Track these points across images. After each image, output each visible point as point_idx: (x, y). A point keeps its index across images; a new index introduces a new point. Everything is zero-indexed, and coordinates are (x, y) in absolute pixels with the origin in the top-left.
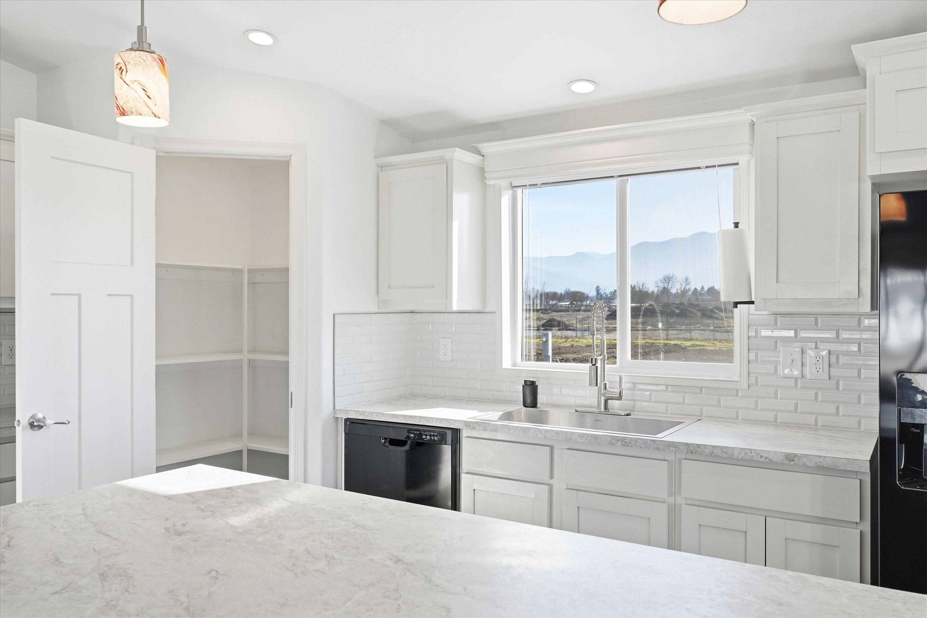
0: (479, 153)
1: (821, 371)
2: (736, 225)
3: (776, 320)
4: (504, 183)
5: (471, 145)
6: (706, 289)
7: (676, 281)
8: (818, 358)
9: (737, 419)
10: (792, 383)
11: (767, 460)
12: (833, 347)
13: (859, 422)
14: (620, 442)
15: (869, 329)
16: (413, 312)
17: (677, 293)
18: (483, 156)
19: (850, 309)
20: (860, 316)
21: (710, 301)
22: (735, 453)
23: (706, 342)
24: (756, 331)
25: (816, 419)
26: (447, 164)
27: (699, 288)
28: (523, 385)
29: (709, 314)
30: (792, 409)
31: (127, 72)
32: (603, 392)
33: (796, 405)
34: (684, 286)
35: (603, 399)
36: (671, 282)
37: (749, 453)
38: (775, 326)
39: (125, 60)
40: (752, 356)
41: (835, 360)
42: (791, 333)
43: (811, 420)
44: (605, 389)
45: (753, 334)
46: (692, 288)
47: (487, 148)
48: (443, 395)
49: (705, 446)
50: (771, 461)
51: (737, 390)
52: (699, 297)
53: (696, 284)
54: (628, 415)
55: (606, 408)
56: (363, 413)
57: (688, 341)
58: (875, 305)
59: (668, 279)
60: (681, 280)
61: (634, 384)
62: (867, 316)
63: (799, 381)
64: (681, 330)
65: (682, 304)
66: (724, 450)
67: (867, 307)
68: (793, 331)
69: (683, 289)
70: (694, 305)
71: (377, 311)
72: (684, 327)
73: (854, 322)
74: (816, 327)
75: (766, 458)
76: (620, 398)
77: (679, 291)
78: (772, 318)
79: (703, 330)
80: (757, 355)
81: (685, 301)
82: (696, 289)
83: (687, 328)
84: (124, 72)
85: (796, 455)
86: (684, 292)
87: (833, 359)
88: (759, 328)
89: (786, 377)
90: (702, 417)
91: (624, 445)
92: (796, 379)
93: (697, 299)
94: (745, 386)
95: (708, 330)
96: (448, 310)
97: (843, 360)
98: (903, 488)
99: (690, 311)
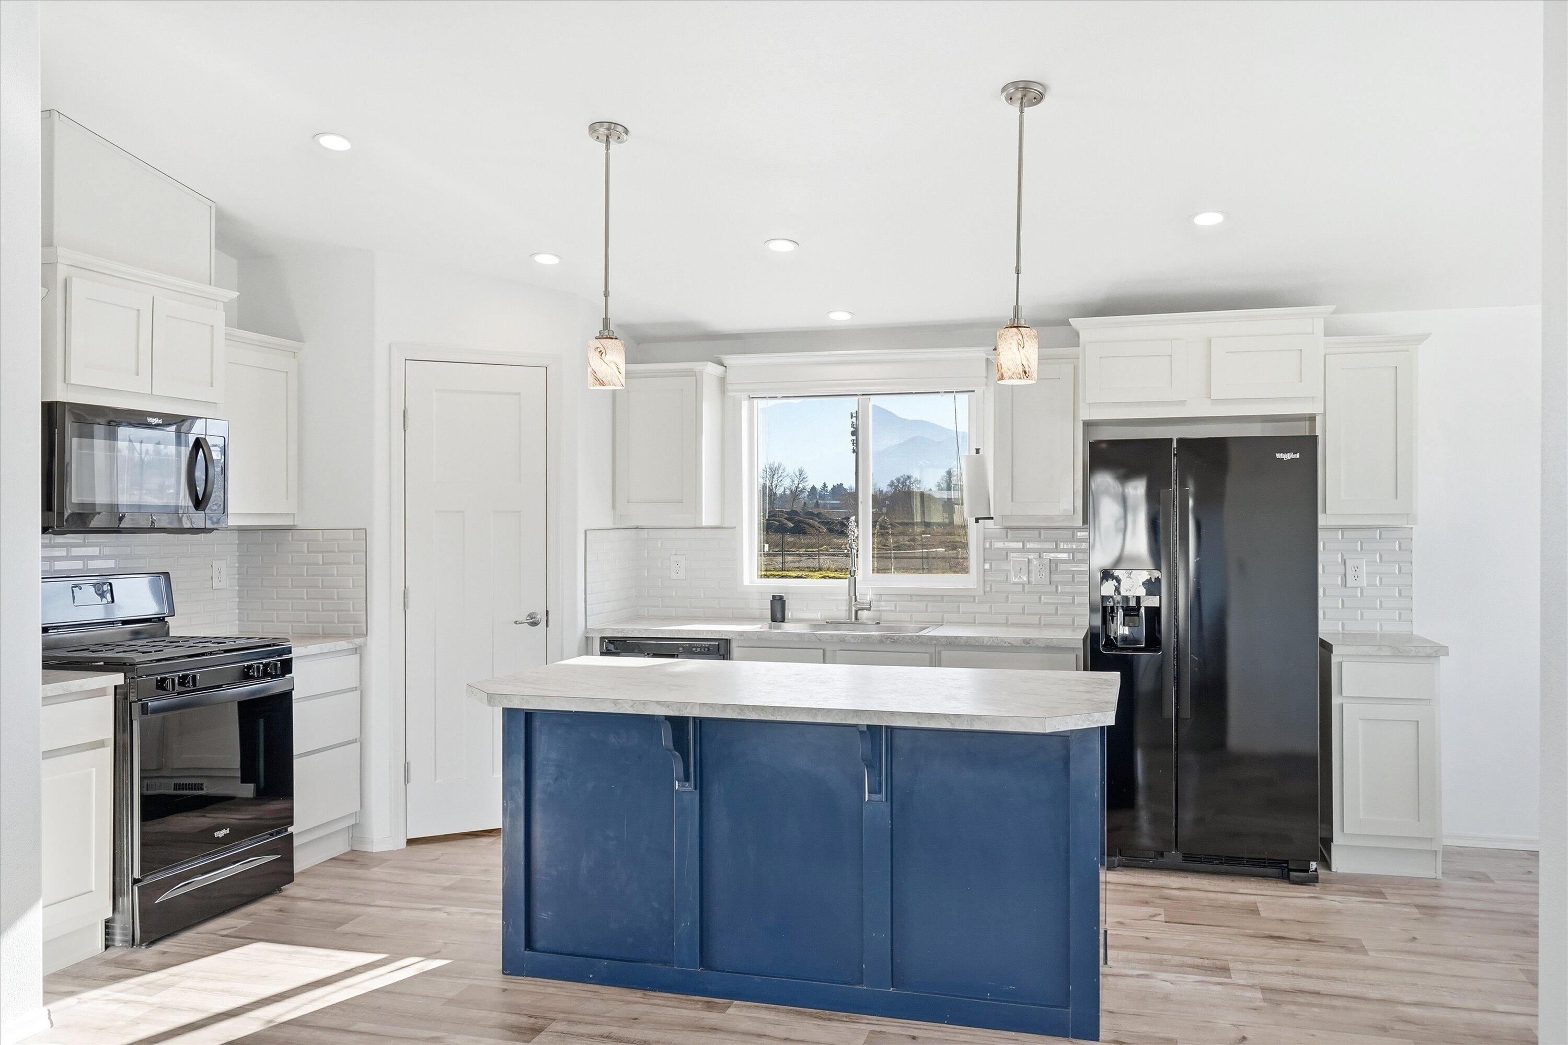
0: (722, 364)
1: (1043, 577)
2: (978, 451)
3: (1007, 533)
4: (745, 396)
5: (715, 356)
6: (829, 489)
7: (785, 474)
8: (1041, 567)
9: (975, 622)
10: (1020, 588)
11: (1009, 645)
12: (1052, 555)
13: (1073, 620)
14: (889, 639)
15: (1082, 540)
16: (637, 528)
17: (784, 495)
18: (726, 367)
19: (1066, 524)
20: (1074, 529)
21: (834, 507)
22: (985, 641)
23: (843, 573)
24: (991, 543)
25: (1040, 619)
26: (696, 376)
27: (819, 487)
28: (771, 601)
29: (838, 528)
30: (1021, 611)
31: (606, 354)
32: (853, 603)
33: (1024, 608)
34: (796, 482)
35: (853, 609)
36: (776, 477)
37: (996, 640)
38: (1006, 538)
39: (605, 345)
40: (987, 566)
41: (1055, 566)
42: (1020, 545)
43: (1035, 620)
44: (856, 601)
45: (987, 545)
46: (809, 488)
47: (729, 360)
48: (674, 615)
49: (961, 637)
50: (1012, 646)
51: (974, 597)
52: (819, 501)
53: (815, 480)
54: (878, 623)
55: (856, 619)
56: (623, 630)
57: (815, 571)
58: (1085, 521)
59: (773, 472)
60: (791, 474)
61: (881, 595)
62: (1079, 529)
63: (1026, 586)
64: (799, 555)
65: (794, 512)
66: (976, 639)
67: (1079, 523)
68: (1022, 543)
69: (793, 488)
70: (812, 513)
71: (613, 526)
72: (802, 551)
73: (1068, 533)
74: (1039, 539)
75: (1009, 643)
76: (869, 609)
77: (788, 492)
78: (1004, 531)
79: (834, 555)
80: (991, 565)
81: (798, 507)
82: (814, 488)
83: (808, 551)
84: (604, 355)
85: (1031, 639)
86: (795, 494)
87: (1053, 566)
88: (993, 540)
89: (1014, 584)
90: (943, 623)
91: (893, 642)
92: (1023, 585)
93: (817, 505)
94: (982, 593)
95: (840, 554)
96: (697, 525)
97: (1062, 567)
98: (1104, 652)
99: (808, 524)
